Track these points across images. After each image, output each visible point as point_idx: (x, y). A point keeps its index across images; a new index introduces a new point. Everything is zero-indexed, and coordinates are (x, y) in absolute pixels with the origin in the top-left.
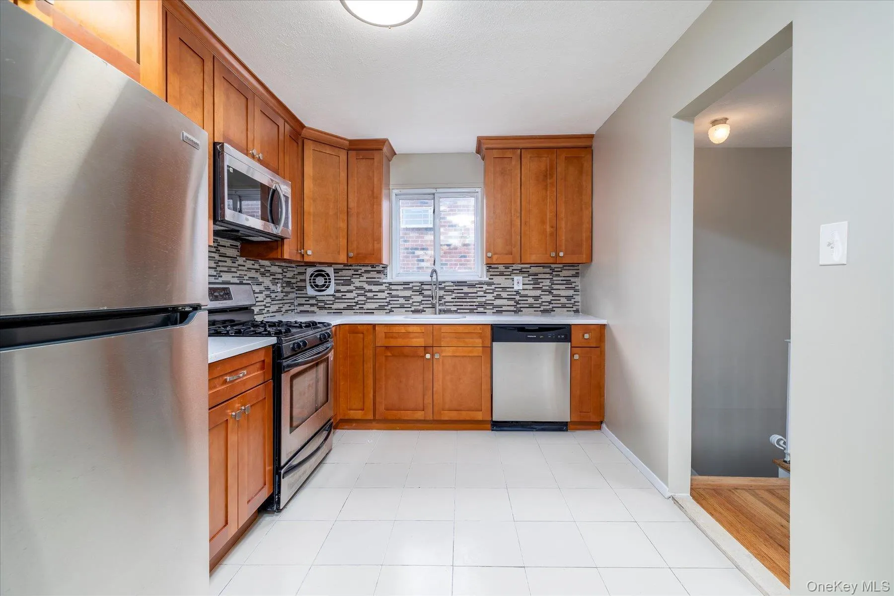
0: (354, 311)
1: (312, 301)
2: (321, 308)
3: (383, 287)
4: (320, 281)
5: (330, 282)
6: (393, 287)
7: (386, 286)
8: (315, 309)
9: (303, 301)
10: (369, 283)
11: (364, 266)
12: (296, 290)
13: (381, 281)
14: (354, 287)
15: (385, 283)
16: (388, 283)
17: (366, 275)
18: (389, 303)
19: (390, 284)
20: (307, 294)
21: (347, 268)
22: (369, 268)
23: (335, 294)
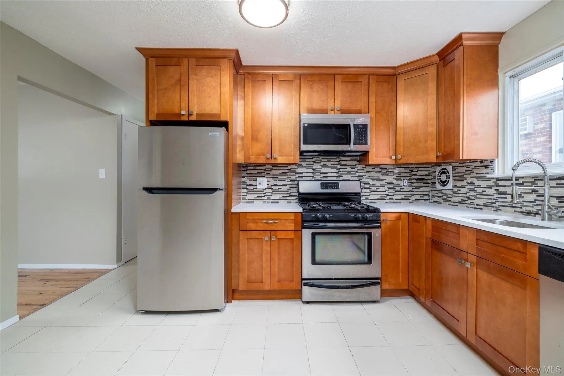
0: (466, 205)
1: (440, 194)
2: (445, 200)
3: (491, 183)
4: (444, 177)
5: (449, 178)
6: (501, 183)
7: (493, 182)
8: (440, 200)
9: (434, 193)
10: (478, 179)
11: (474, 162)
12: (431, 185)
13: (488, 176)
14: (466, 182)
15: (493, 178)
16: (495, 178)
17: (475, 171)
18: (497, 201)
19: (498, 179)
20: (436, 188)
21: (461, 165)
22: (479, 164)
23: (453, 188)
